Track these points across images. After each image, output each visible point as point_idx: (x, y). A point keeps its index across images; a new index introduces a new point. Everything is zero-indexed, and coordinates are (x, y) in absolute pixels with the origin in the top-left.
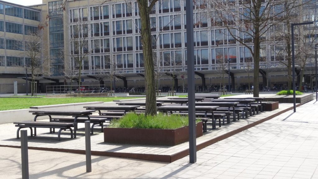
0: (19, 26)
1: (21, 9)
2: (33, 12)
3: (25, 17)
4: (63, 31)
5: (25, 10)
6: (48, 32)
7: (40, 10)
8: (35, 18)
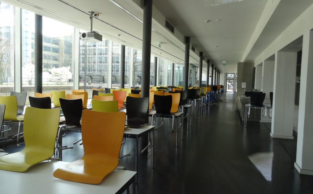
0: (50, 48)
1: (51, 39)
2: (56, 41)
3: (53, 43)
4: (72, 51)
5: (53, 40)
6: (64, 51)
7: (60, 40)
8: (57, 44)
